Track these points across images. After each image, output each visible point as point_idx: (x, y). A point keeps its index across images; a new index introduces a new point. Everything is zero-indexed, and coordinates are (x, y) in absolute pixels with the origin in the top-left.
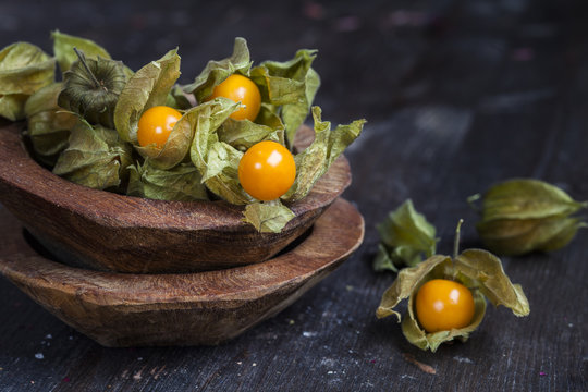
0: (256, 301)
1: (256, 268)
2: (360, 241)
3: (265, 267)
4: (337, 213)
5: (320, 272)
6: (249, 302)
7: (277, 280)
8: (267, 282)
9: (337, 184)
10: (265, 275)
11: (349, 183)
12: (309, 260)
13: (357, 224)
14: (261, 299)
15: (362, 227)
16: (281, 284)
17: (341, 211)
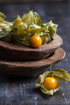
0: (39, 68)
1: (40, 61)
2: (64, 57)
3: (42, 61)
4: (60, 51)
5: (54, 62)
6: (38, 68)
7: (44, 63)
8: (42, 64)
9: (59, 44)
10: (42, 62)
11: (62, 44)
12: (52, 60)
13: (64, 53)
14: (41, 67)
15: (65, 54)
16: (45, 64)
17: (61, 51)
